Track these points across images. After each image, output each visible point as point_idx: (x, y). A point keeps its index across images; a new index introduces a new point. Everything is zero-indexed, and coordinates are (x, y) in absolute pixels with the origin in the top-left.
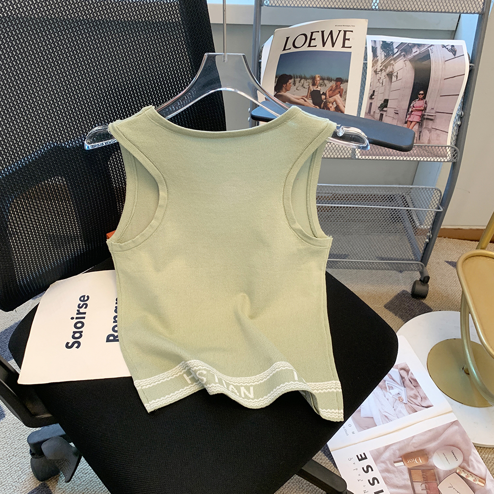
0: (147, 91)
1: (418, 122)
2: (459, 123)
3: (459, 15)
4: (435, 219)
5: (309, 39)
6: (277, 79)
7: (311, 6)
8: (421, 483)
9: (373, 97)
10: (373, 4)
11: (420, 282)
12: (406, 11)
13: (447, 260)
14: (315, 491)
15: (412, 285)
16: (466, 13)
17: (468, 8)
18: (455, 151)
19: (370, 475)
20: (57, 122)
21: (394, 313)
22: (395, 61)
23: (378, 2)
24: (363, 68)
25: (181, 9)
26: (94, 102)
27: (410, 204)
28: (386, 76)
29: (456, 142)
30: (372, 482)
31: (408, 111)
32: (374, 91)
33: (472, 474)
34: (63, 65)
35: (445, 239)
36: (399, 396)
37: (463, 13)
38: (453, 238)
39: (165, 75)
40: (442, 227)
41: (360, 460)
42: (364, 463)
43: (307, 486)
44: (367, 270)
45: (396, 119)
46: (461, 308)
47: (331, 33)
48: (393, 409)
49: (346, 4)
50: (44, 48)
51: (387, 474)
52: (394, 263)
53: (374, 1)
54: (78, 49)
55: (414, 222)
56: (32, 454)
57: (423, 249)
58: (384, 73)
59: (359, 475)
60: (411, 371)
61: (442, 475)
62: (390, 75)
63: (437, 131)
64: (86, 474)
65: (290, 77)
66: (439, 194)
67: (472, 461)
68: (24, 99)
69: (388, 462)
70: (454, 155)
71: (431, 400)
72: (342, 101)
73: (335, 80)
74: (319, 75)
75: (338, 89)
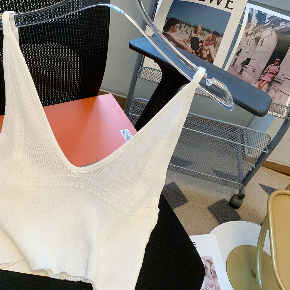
1: (268, 82)
4: (260, 156)
6: (167, 20)
9: (239, 54)
11: (237, 196)
15: (231, 197)
21: (213, 214)
22: (264, 29)
24: (238, 28)
28: (254, 39)
31: (263, 71)
32: (241, 49)
35: (263, 167)
38: (269, 168)
45: (252, 76)
58: (253, 37)
62: (257, 40)
63: (281, 92)
65: (178, 22)
70: (289, 115)
72: (214, 51)
73: (213, 32)
74: (201, 26)
75: (213, 40)
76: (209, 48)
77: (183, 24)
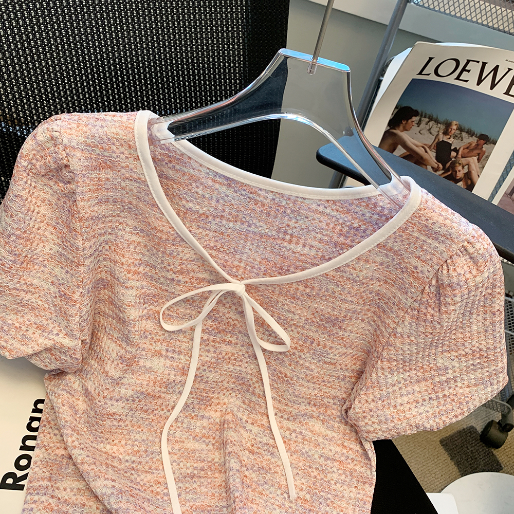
6: (397, 110)
11: (497, 425)
15: (485, 424)
21: (450, 455)
47: (496, 69)
65: (416, 113)
72: (477, 167)
73: (478, 135)
74: (457, 123)
75: (478, 149)
76: (469, 162)
77: (425, 117)
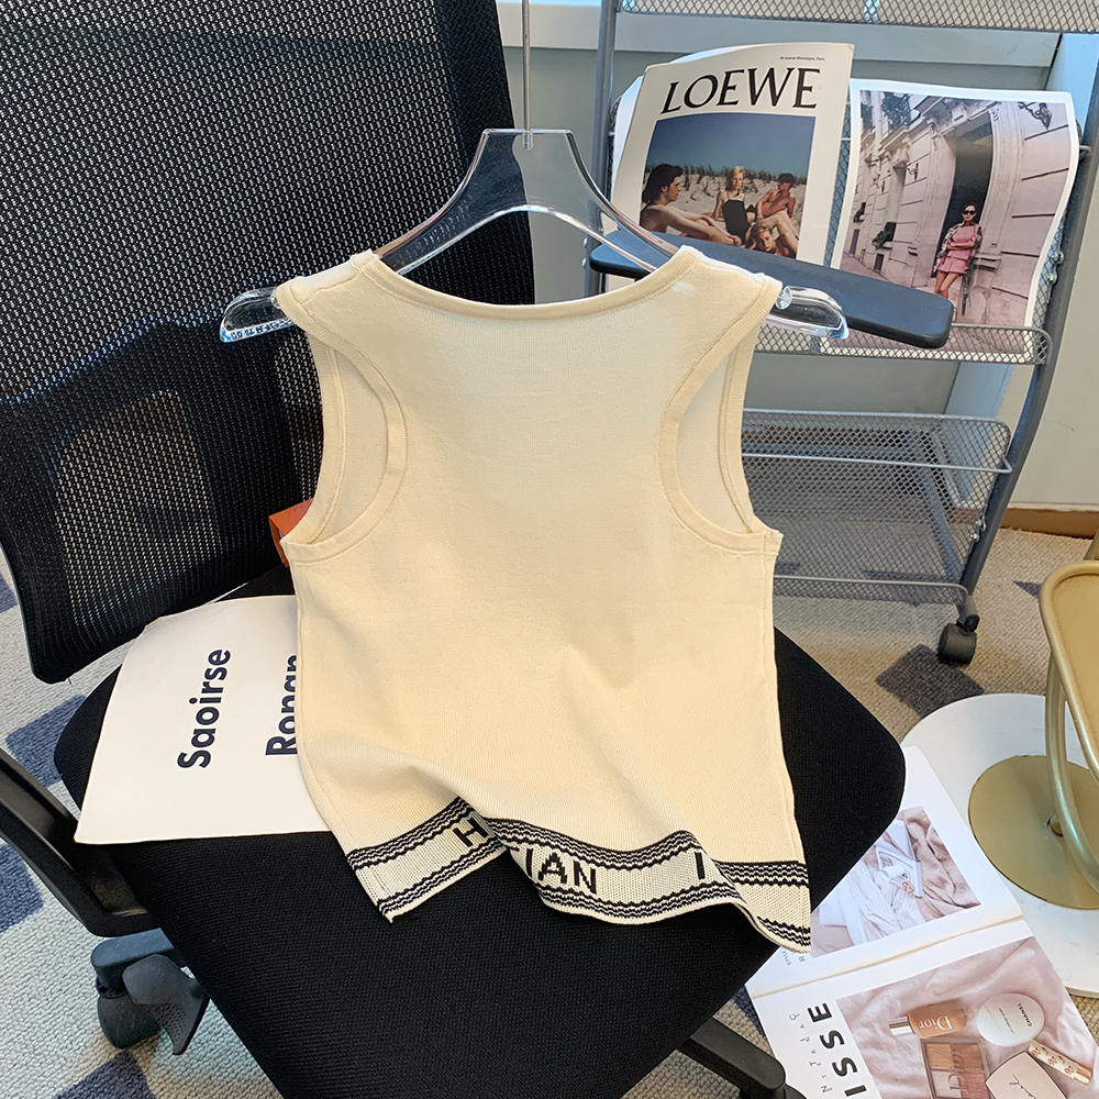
0: (362, 206)
1: (960, 274)
2: (1053, 277)
3: (1058, 35)
4: (993, 490)
5: (721, 87)
6: (648, 174)
7: (727, 12)
8: (949, 1074)
9: (862, 217)
10: (866, 9)
11: (957, 628)
12: (940, 26)
13: (1020, 580)
14: (716, 1084)
15: (939, 635)
16: (1074, 32)
17: (1080, 22)
18: (1042, 339)
19: (838, 1053)
20: (166, 274)
21: (898, 695)
22: (911, 137)
23: (877, 4)
24: (841, 151)
25: (439, 25)
26: (247, 230)
27: (940, 457)
28: (892, 170)
29: (1046, 319)
30: (840, 1068)
31: (939, 249)
32: (864, 205)
33: (1062, 1056)
34: (179, 150)
35: (1016, 532)
36: (906, 880)
37: (1069, 31)
38: (1034, 531)
39: (402, 170)
40: (1009, 506)
41: (815, 1019)
42: (825, 1027)
43: (697, 1074)
44: (840, 601)
45: (912, 267)
46: (1046, 689)
47: (771, 74)
48: (890, 910)
49: (806, 9)
50: (138, 111)
51: (874, 1051)
52: (900, 585)
53: (869, 3)
54: (213, 113)
55: (947, 496)
56: (101, 990)
57: (965, 555)
58: (887, 166)
59: (813, 1052)
60: (934, 825)
61: (995, 1056)
62: (901, 170)
63: (1004, 294)
64: (216, 1034)
65: (678, 171)
66: (1005, 435)
67: (1063, 1027)
68: (94, 224)
69: (876, 1025)
70: (1040, 349)
71: (976, 891)
72: (791, 225)
73: (777, 177)
74: (742, 168)
75: (784, 197)
76: (777, 221)
77: (693, 173)
